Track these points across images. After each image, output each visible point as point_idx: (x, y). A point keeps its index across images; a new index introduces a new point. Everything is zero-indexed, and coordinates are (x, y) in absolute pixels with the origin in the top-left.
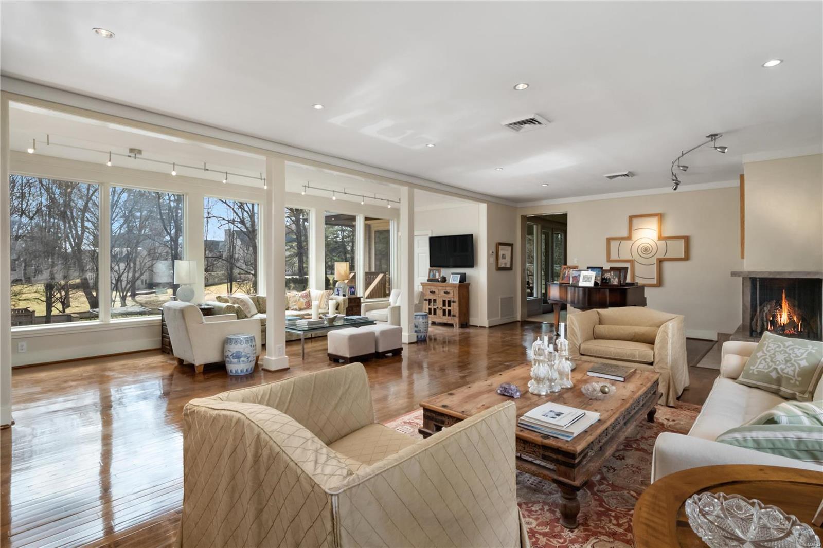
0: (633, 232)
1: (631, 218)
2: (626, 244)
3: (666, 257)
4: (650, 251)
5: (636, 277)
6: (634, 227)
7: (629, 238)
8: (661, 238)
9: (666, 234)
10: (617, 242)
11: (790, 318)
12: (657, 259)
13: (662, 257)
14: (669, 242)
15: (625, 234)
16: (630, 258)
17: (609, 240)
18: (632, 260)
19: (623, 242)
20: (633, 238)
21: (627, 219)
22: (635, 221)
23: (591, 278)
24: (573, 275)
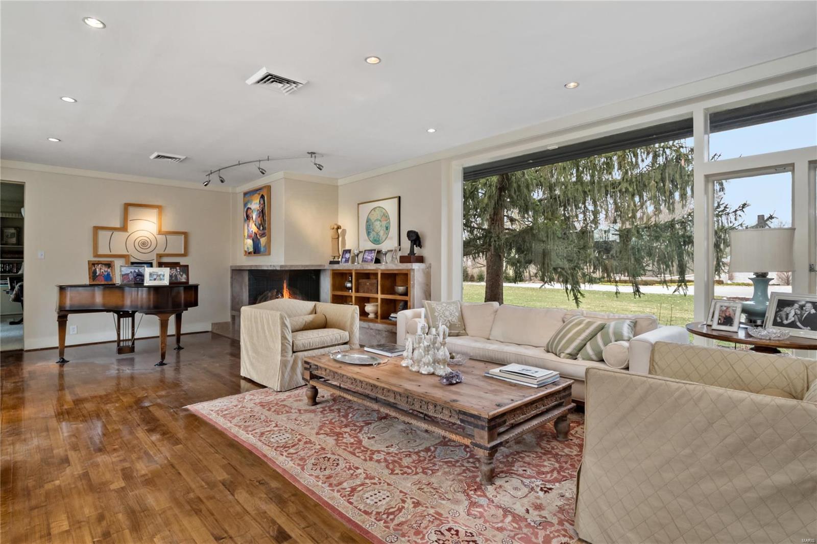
0: (129, 223)
1: (128, 206)
2: (119, 236)
3: (166, 252)
4: (149, 246)
6: (130, 218)
7: (124, 228)
8: (160, 233)
9: (164, 229)
10: (110, 233)
12: (157, 254)
13: (162, 252)
14: (169, 237)
15: (117, 225)
16: (125, 253)
17: (97, 229)
18: (128, 255)
19: (116, 234)
20: (129, 231)
21: (122, 207)
22: (131, 209)
23: (164, 276)
24: (123, 273)
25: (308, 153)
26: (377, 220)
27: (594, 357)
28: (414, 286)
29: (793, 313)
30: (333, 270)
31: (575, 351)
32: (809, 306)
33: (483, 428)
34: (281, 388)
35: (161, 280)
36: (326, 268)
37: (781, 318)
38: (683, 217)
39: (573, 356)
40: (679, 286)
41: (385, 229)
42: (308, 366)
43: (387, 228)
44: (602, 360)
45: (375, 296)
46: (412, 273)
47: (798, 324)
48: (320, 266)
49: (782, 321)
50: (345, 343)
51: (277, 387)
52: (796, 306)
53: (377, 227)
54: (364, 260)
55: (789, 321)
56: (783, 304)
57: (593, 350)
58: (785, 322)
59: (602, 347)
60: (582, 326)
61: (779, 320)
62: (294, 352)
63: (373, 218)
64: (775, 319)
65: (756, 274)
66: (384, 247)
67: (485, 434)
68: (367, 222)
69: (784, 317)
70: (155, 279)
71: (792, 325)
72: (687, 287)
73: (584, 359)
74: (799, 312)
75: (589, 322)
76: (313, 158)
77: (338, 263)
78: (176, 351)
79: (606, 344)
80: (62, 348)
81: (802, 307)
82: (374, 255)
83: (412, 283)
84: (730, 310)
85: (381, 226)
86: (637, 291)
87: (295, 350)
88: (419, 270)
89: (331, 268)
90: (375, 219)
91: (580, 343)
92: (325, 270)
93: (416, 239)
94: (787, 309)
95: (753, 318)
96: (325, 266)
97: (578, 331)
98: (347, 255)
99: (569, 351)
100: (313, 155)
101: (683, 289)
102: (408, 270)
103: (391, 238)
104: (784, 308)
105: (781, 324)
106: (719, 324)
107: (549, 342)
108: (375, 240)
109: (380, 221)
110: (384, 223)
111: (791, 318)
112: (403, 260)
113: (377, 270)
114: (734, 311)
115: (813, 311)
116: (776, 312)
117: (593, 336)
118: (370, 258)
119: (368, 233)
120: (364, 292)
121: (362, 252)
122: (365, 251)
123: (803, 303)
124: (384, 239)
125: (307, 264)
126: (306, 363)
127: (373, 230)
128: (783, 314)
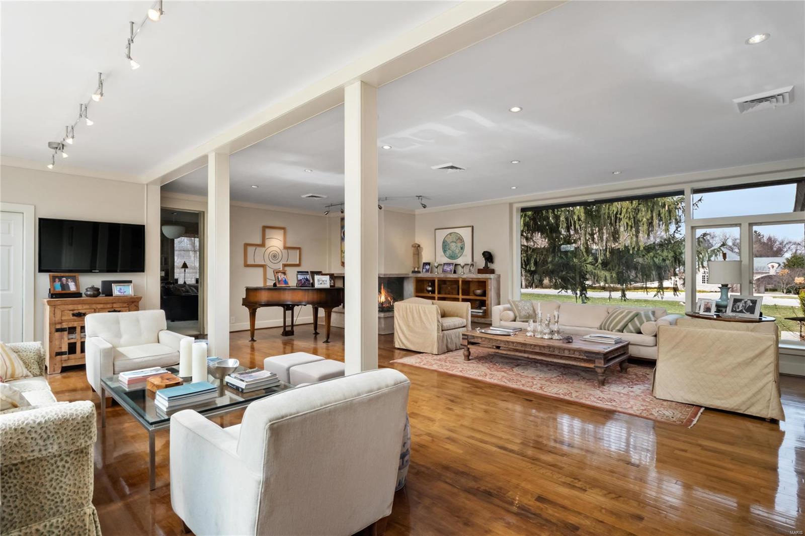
0: (266, 241)
1: (265, 228)
2: (260, 251)
3: (287, 263)
4: (277, 258)
5: (267, 280)
6: (267, 237)
7: (263, 245)
8: (285, 247)
9: (288, 245)
10: (254, 248)
11: (386, 298)
12: (283, 264)
14: (289, 251)
15: (259, 242)
16: (263, 262)
17: (246, 245)
18: (265, 265)
19: (258, 249)
20: (266, 246)
21: (261, 229)
22: (267, 231)
23: (326, 281)
24: (299, 279)
25: (417, 196)
26: (453, 242)
27: (634, 331)
28: (491, 290)
29: (741, 305)
30: (416, 278)
31: (622, 328)
32: (749, 301)
33: (600, 358)
34: (438, 352)
35: (325, 284)
36: (410, 276)
37: (735, 308)
38: (661, 241)
39: (621, 331)
40: (658, 292)
41: (460, 248)
42: (466, 337)
43: (462, 248)
44: (640, 333)
45: (457, 296)
46: (489, 281)
47: (744, 311)
48: (406, 274)
49: (736, 309)
50: (464, 327)
51: (435, 352)
52: (743, 302)
53: (452, 247)
54: (444, 271)
55: (739, 310)
56: (736, 301)
57: (633, 327)
58: (738, 310)
59: (639, 325)
60: (624, 314)
61: (734, 309)
62: (442, 331)
63: (449, 240)
64: (732, 309)
65: (722, 285)
66: (461, 261)
67: (602, 362)
68: (444, 242)
69: (737, 307)
70: (321, 284)
71: (741, 312)
72: (663, 293)
73: (628, 332)
74: (744, 305)
75: (628, 312)
76: (420, 200)
77: (419, 272)
78: (314, 335)
79: (641, 325)
80: (253, 330)
81: (745, 302)
82: (452, 267)
83: (489, 287)
84: (709, 304)
85: (456, 246)
86: (624, 295)
87: (443, 329)
88: (494, 279)
89: (414, 276)
90: (451, 241)
91: (624, 324)
92: (408, 277)
93: (489, 257)
94: (738, 304)
95: (721, 309)
96: (409, 274)
97: (621, 318)
98: (428, 267)
99: (618, 328)
100: (420, 198)
101: (661, 294)
102: (486, 279)
103: (466, 256)
104: (737, 302)
105: (735, 311)
106: (704, 312)
107: (602, 324)
108: (451, 257)
109: (455, 242)
110: (459, 245)
111: (740, 308)
112: (480, 271)
113: (458, 278)
114: (711, 304)
115: (751, 304)
116: (733, 305)
117: (632, 320)
118: (449, 269)
119: (445, 251)
120: (446, 294)
121: (441, 265)
122: (444, 264)
123: (746, 300)
124: (459, 256)
125: (397, 273)
126: (463, 335)
127: (449, 249)
128: (736, 306)
